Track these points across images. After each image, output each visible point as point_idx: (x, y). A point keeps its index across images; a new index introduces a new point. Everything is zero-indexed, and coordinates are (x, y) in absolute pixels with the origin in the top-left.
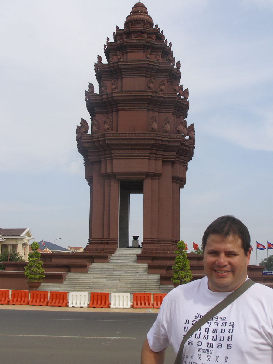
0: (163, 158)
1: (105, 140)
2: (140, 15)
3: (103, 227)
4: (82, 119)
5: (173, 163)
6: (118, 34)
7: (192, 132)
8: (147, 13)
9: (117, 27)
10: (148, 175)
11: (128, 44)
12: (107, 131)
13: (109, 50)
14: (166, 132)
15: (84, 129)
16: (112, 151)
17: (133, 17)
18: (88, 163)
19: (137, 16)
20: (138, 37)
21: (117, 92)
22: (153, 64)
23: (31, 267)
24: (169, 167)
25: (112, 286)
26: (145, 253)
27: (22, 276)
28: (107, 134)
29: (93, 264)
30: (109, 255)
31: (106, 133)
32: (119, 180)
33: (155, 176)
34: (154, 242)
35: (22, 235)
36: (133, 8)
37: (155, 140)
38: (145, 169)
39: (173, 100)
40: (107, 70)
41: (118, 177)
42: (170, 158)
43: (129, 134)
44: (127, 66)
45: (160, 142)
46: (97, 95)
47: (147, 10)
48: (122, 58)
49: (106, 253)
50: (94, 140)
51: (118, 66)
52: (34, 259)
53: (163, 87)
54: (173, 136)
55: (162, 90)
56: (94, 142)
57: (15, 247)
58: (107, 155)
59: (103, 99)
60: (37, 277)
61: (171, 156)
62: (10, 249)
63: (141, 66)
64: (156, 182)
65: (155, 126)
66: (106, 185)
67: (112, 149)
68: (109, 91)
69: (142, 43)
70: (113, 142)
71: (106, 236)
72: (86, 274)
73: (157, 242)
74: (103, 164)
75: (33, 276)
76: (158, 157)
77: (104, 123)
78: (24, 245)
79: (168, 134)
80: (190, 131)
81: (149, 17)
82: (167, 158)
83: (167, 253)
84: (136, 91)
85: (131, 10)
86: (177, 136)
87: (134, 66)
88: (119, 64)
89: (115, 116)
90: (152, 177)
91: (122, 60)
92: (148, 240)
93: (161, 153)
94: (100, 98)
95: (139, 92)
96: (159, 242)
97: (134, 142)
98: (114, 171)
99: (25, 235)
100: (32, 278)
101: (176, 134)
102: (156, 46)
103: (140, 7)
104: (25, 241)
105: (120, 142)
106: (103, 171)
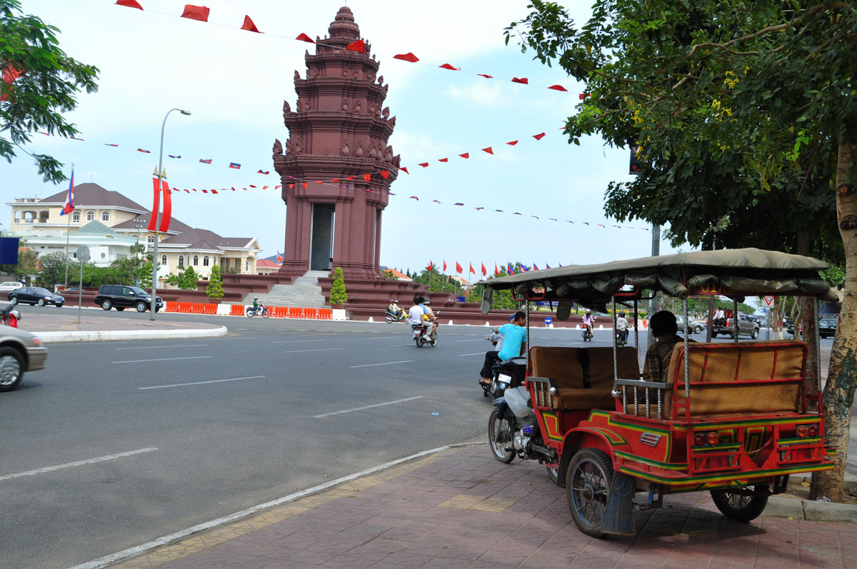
0: (356, 182)
1: (298, 162)
2: (344, 22)
3: (296, 249)
4: (276, 140)
8: (352, 20)
9: (318, 37)
10: (339, 198)
11: (327, 58)
12: (300, 153)
14: (358, 156)
16: (304, 174)
17: (335, 25)
18: (285, 183)
19: (342, 23)
21: (312, 112)
22: (350, 81)
24: (362, 191)
26: (331, 277)
27: (204, 295)
28: (299, 157)
29: (276, 285)
31: (298, 155)
32: (311, 203)
33: (346, 200)
35: (247, 246)
36: (338, 13)
37: (347, 164)
38: (337, 194)
40: (304, 86)
41: (310, 200)
45: (352, 166)
46: (294, 114)
47: (354, 16)
50: (288, 162)
51: (315, 83)
52: (214, 280)
53: (358, 108)
54: (365, 160)
55: (357, 111)
57: (238, 261)
58: (299, 177)
59: (297, 119)
63: (338, 84)
64: (348, 206)
65: (346, 150)
66: (299, 207)
67: (304, 172)
68: (304, 111)
69: (341, 58)
70: (305, 165)
71: (297, 259)
75: (213, 294)
76: (350, 181)
77: (297, 146)
78: (250, 259)
79: (360, 158)
82: (360, 182)
83: (353, 277)
84: (331, 112)
85: (336, 15)
86: (369, 160)
87: (332, 84)
88: (317, 81)
89: (309, 137)
90: (344, 201)
91: (319, 76)
93: (354, 176)
95: (333, 113)
97: (325, 165)
99: (250, 246)
100: (212, 296)
101: (368, 157)
103: (345, 12)
104: (251, 254)
105: (312, 165)
106: (296, 194)
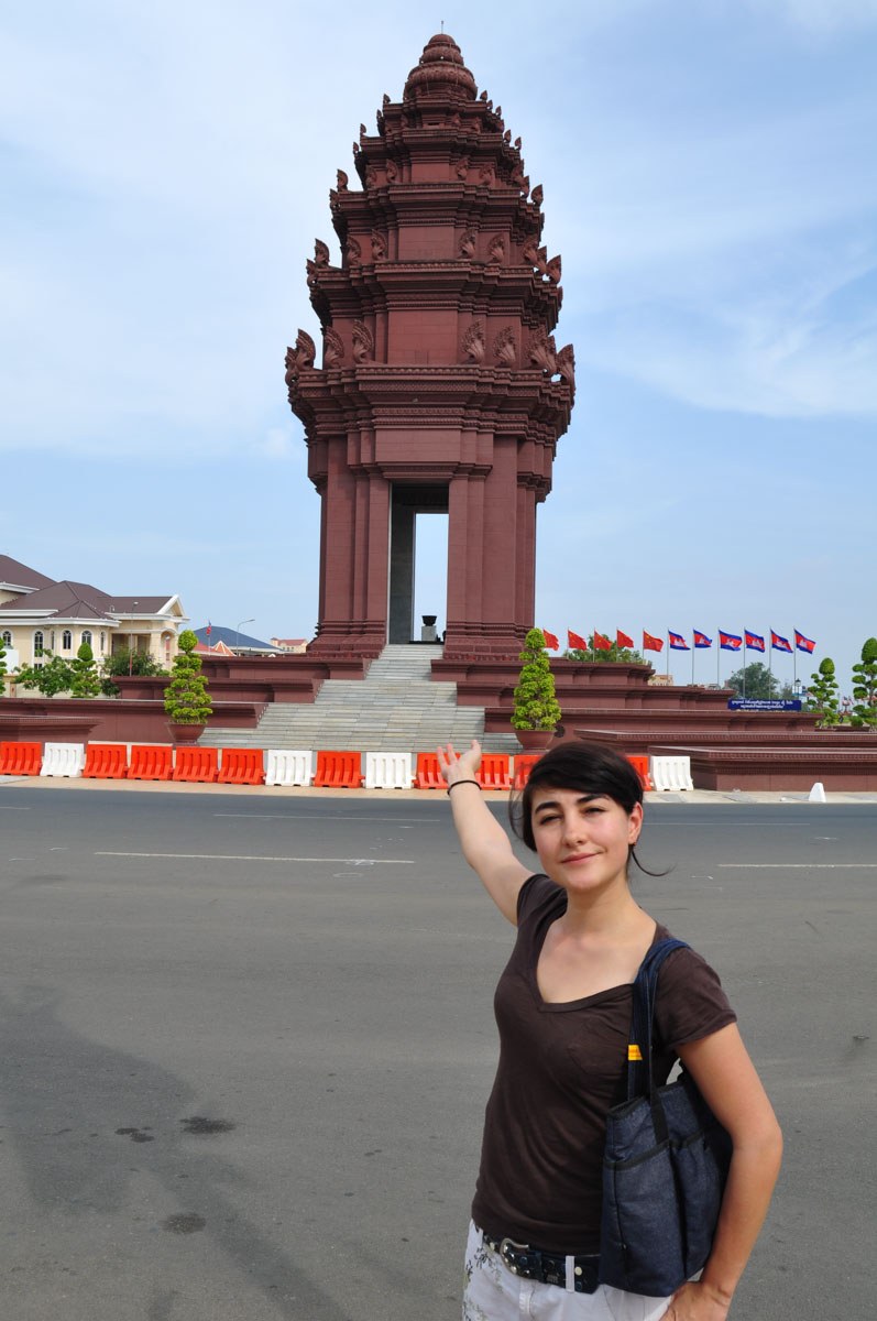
0: (496, 429)
1: (357, 383)
2: (443, 65)
3: (352, 594)
4: (301, 333)
5: (521, 441)
6: (389, 116)
7: (569, 365)
8: (460, 61)
9: (386, 99)
10: (458, 469)
11: (414, 141)
12: (362, 360)
13: (367, 156)
14: (504, 364)
15: (305, 355)
16: (373, 411)
17: (425, 71)
18: (313, 440)
19: (436, 69)
20: (438, 124)
21: (386, 264)
22: (474, 192)
23: (178, 689)
24: (510, 452)
25: (371, 735)
26: (450, 658)
27: (160, 711)
28: (361, 369)
29: (327, 682)
30: (364, 661)
31: (358, 366)
32: (389, 480)
33: (477, 472)
34: (473, 631)
35: (162, 612)
36: (425, 49)
37: (478, 384)
38: (454, 457)
39: (524, 284)
40: (362, 206)
41: (387, 474)
42: (514, 429)
43: (413, 369)
44: (411, 198)
46: (335, 270)
47: (462, 54)
48: (398, 177)
49: (359, 655)
50: (330, 383)
51: (388, 197)
52: (187, 671)
53: (499, 251)
54: (522, 375)
55: (496, 260)
56: (329, 387)
57: (144, 639)
58: (361, 419)
59: (350, 281)
60: (195, 712)
61: (516, 423)
62: (132, 645)
63: (446, 197)
64: (479, 486)
65: (478, 348)
66: (358, 494)
67: (373, 406)
68: (365, 261)
69: (447, 140)
70: (376, 388)
71: (358, 617)
72: (311, 705)
73: (480, 631)
74: (351, 443)
75: (186, 710)
76: (484, 427)
77: (354, 341)
78: (167, 634)
79: (509, 370)
80: (564, 363)
81: (467, 71)
82: (507, 429)
83: (504, 658)
84: (433, 263)
85: (421, 54)
86: (530, 375)
87: (427, 198)
88: (390, 192)
89: (380, 324)
90: (470, 474)
91: (397, 182)
92: (457, 627)
93: (492, 415)
94: (343, 279)
95: (439, 263)
96: (485, 630)
97: (426, 388)
98: (377, 460)
99: (168, 611)
100: (182, 716)
101: (526, 369)
102: (481, 146)
103: (443, 45)
104: (169, 626)
105: (393, 387)
106: (351, 461)
